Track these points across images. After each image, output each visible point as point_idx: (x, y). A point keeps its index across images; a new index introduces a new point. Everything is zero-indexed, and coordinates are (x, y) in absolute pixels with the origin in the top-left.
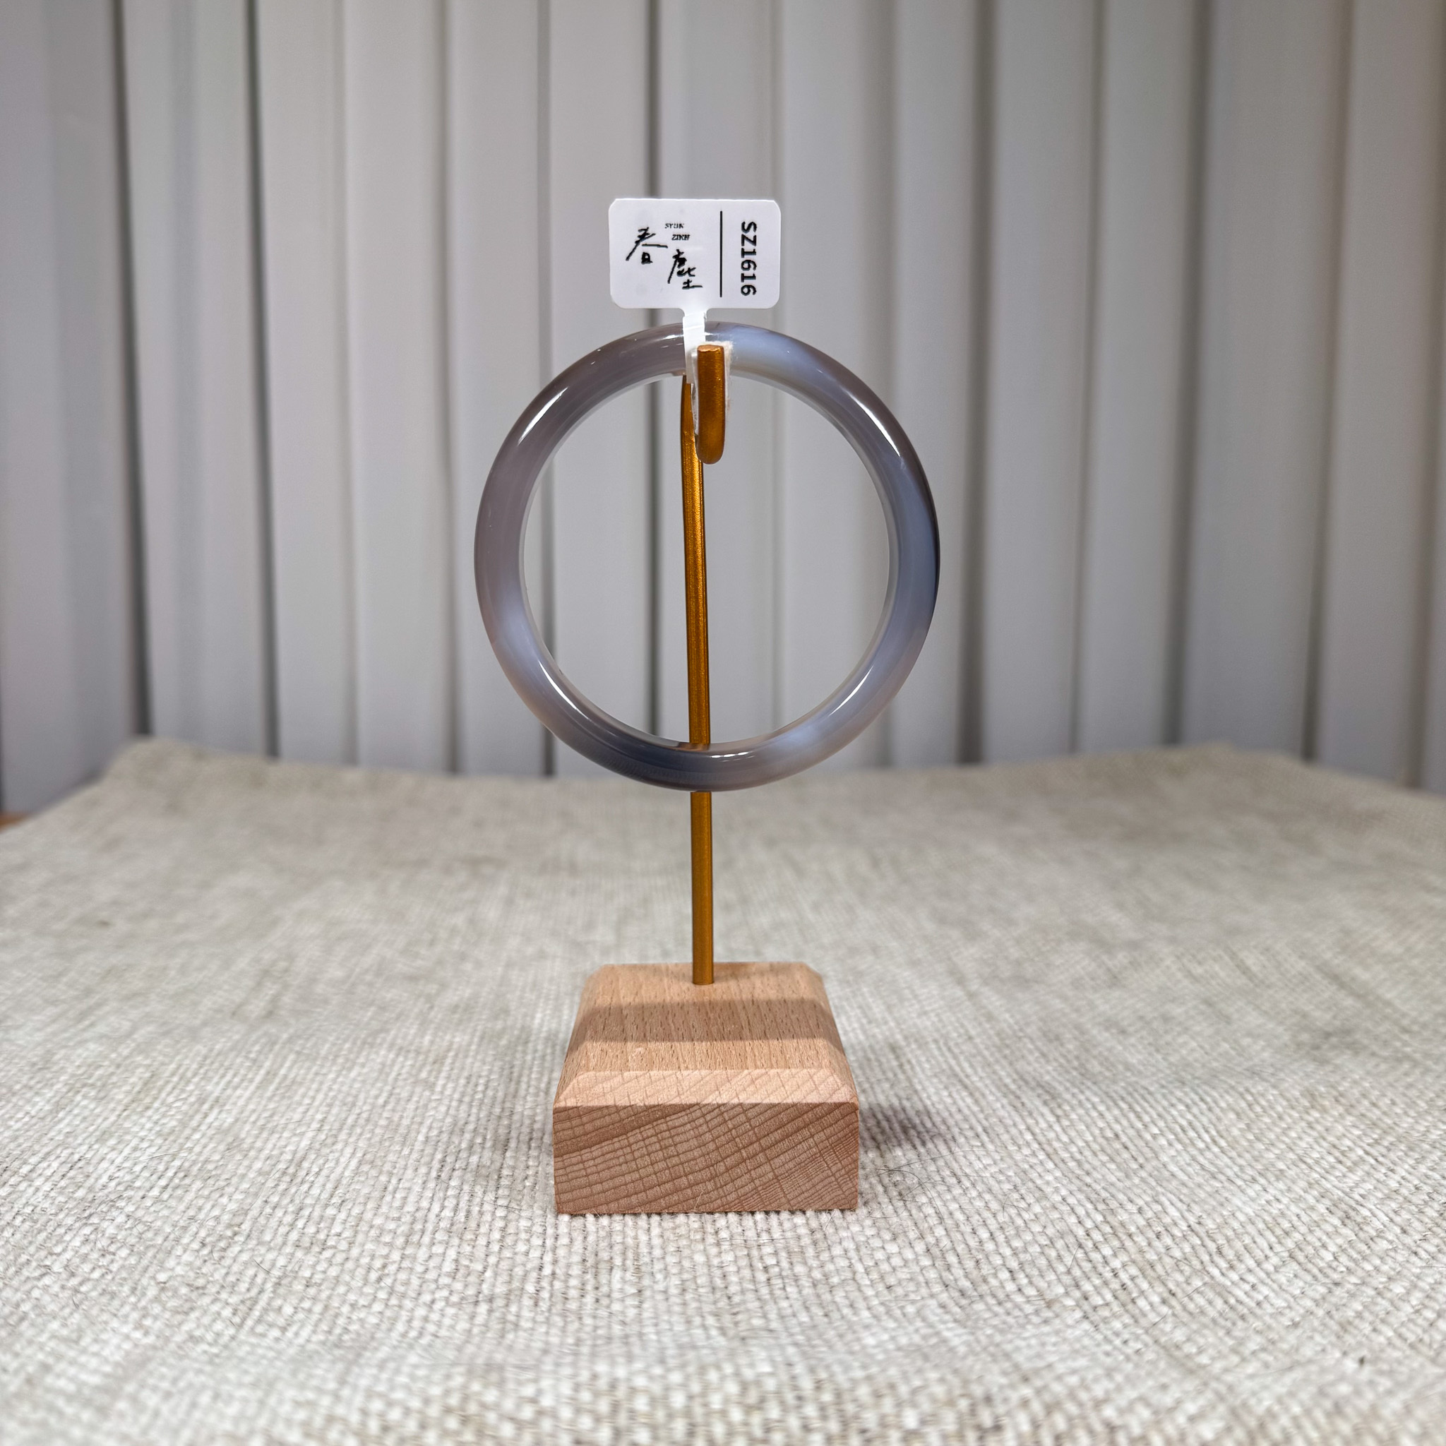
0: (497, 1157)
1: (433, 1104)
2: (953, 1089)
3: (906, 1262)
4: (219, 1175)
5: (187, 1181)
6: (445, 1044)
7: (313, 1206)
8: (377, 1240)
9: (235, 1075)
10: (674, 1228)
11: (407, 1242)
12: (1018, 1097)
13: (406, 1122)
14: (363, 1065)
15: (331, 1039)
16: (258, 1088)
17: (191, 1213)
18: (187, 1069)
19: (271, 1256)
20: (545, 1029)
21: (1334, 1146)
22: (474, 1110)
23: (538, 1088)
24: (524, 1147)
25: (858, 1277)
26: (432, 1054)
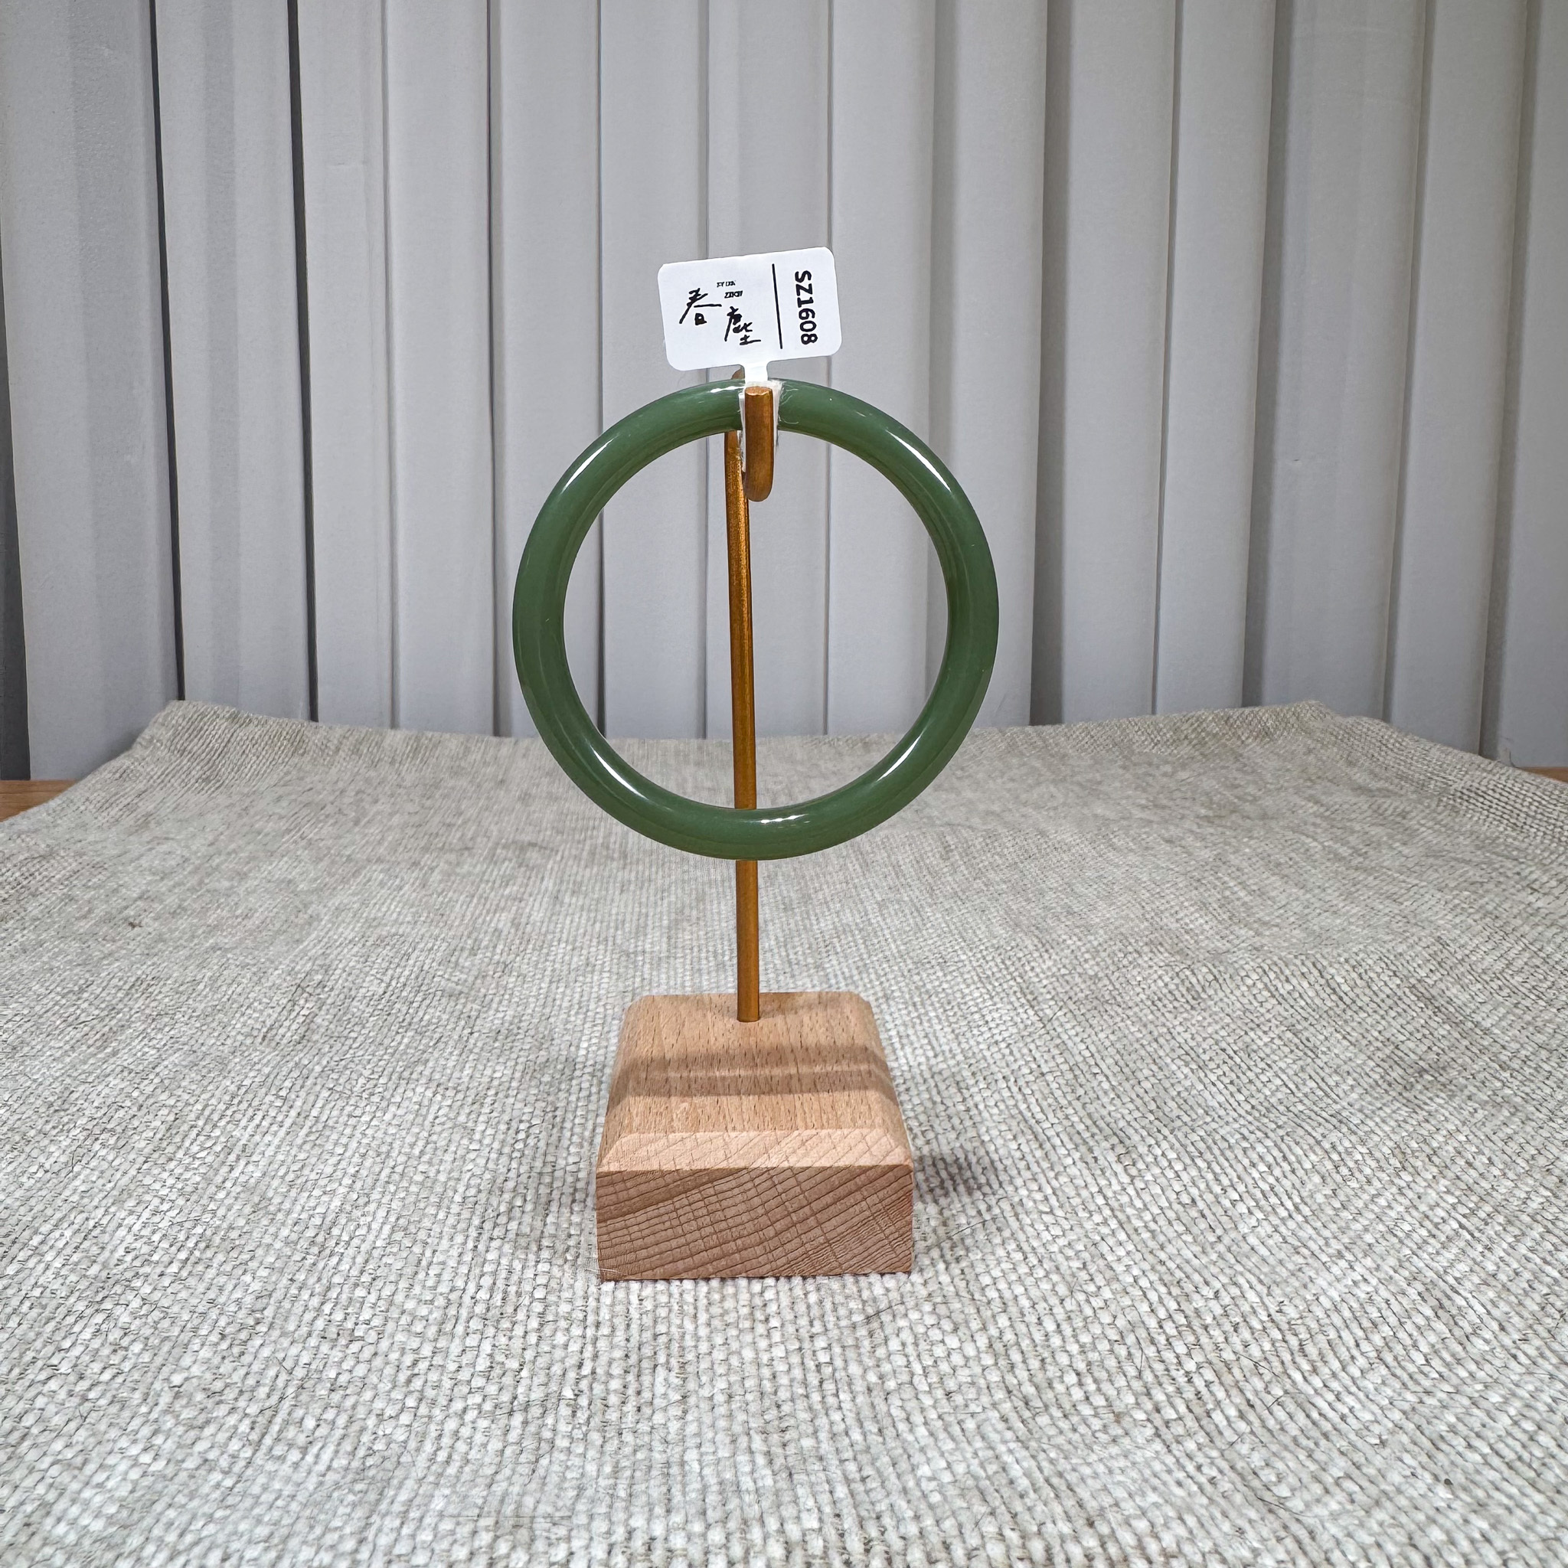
0: (538, 1224)
1: (472, 1155)
2: (1022, 1140)
3: (967, 1359)
4: (243, 1246)
5: (209, 1254)
6: (486, 1079)
7: (341, 1285)
8: (408, 1329)
9: (264, 1118)
10: (722, 1315)
11: (439, 1332)
12: (1091, 1150)
13: (442, 1178)
14: (398, 1106)
16: (288, 1133)
17: (211, 1295)
18: (214, 1111)
19: (294, 1351)
20: (590, 1062)
21: (1427, 1217)
22: (514, 1165)
23: (582, 1136)
24: (566, 1212)
25: (915, 1379)
26: (472, 1093)
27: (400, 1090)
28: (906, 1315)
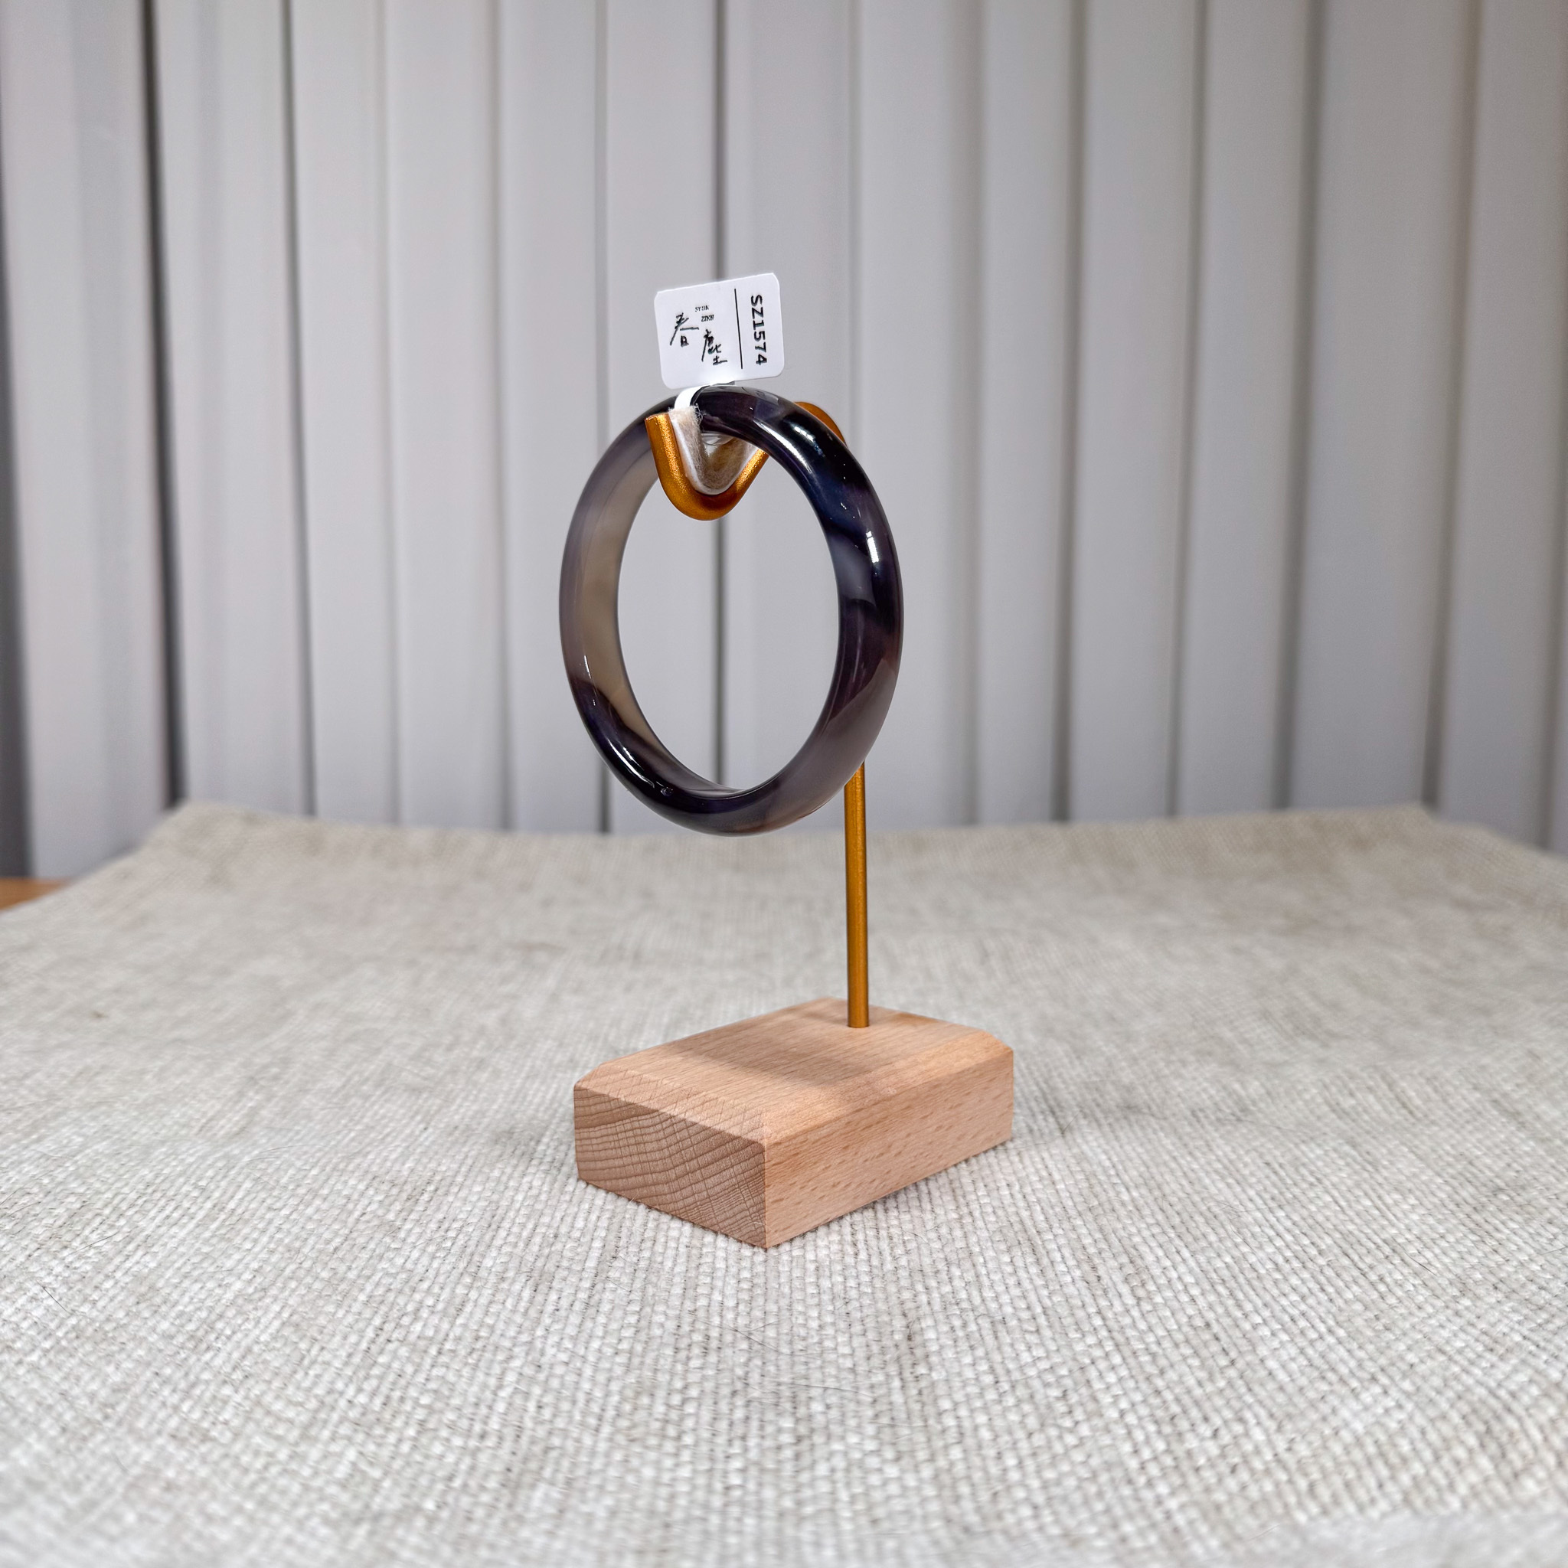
0: (445, 1326)
1: (391, 1255)
2: (1016, 1251)
3: (905, 1488)
4: (114, 1338)
5: (76, 1343)
7: (207, 1382)
8: (268, 1434)
9: (176, 1209)
10: (629, 1428)
11: (304, 1436)
13: (352, 1275)
14: (325, 1199)
15: (299, 1164)
16: (198, 1226)
17: (65, 1386)
18: (123, 1199)
19: (135, 1449)
20: (548, 1159)
22: (435, 1264)
23: (519, 1236)
24: (478, 1314)
25: (839, 1506)
26: (408, 1188)
27: (332, 1182)
28: (843, 1438)
